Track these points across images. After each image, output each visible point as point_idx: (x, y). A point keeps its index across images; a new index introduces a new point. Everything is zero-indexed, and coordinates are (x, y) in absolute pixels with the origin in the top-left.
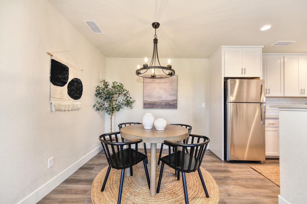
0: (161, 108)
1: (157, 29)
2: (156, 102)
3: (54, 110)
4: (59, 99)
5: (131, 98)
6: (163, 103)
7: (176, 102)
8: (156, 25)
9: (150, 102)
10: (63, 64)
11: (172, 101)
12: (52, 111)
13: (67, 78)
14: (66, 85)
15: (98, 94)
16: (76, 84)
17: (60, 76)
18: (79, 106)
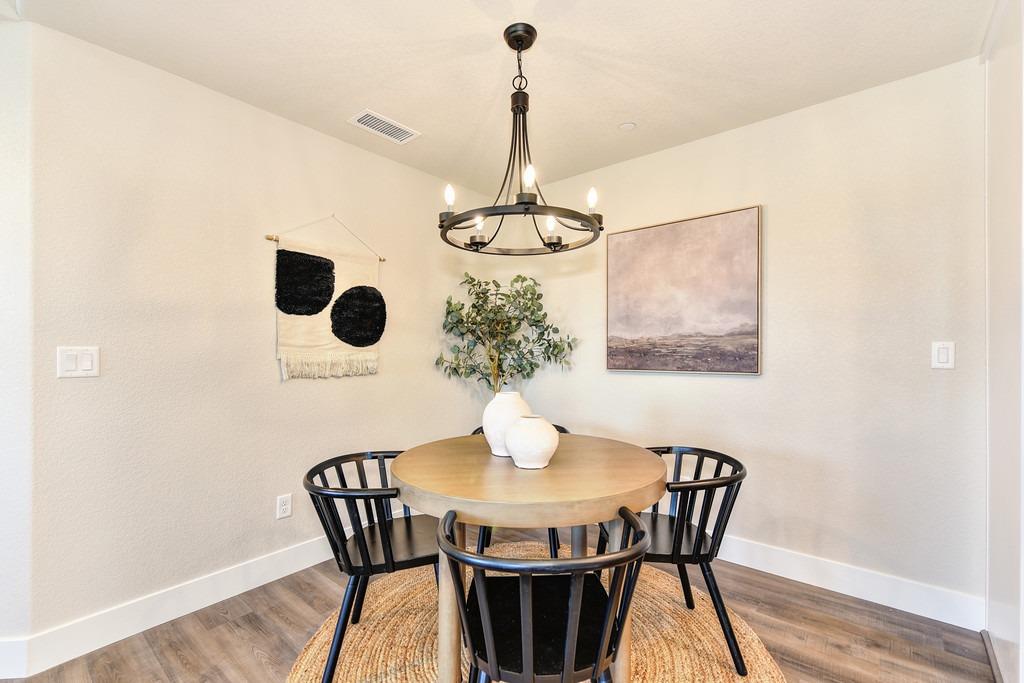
0: (679, 369)
1: (524, 54)
2: (654, 345)
3: (285, 377)
4: (303, 347)
5: (556, 331)
6: (689, 344)
7: (751, 340)
8: (520, 38)
9: (633, 342)
10: (314, 256)
11: (731, 335)
12: (282, 380)
13: (330, 291)
14: (328, 310)
15: (454, 323)
16: (358, 302)
17: (304, 288)
18: (370, 365)
